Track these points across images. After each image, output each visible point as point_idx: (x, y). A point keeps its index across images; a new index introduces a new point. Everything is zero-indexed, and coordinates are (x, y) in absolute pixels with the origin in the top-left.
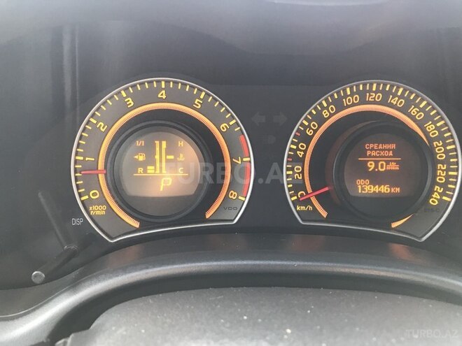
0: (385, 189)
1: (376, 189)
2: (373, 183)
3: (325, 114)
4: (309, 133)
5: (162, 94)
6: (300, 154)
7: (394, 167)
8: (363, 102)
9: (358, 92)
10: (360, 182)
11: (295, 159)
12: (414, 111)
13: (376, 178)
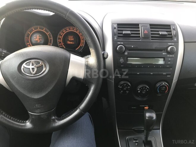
0: (72, 43)
1: (70, 43)
2: (70, 42)
3: (64, 31)
4: (62, 34)
5: (39, 28)
6: (60, 38)
7: (73, 39)
8: (70, 30)
9: (69, 28)
10: (68, 42)
11: (59, 39)
12: (75, 30)
13: (70, 41)
